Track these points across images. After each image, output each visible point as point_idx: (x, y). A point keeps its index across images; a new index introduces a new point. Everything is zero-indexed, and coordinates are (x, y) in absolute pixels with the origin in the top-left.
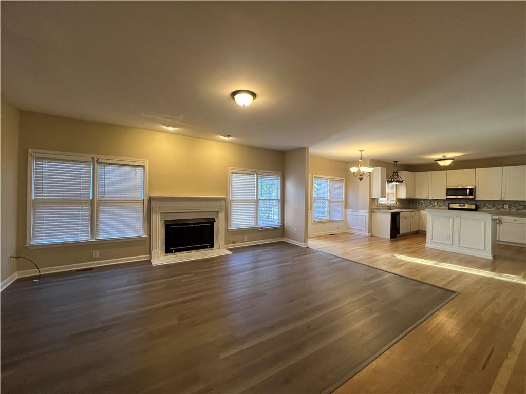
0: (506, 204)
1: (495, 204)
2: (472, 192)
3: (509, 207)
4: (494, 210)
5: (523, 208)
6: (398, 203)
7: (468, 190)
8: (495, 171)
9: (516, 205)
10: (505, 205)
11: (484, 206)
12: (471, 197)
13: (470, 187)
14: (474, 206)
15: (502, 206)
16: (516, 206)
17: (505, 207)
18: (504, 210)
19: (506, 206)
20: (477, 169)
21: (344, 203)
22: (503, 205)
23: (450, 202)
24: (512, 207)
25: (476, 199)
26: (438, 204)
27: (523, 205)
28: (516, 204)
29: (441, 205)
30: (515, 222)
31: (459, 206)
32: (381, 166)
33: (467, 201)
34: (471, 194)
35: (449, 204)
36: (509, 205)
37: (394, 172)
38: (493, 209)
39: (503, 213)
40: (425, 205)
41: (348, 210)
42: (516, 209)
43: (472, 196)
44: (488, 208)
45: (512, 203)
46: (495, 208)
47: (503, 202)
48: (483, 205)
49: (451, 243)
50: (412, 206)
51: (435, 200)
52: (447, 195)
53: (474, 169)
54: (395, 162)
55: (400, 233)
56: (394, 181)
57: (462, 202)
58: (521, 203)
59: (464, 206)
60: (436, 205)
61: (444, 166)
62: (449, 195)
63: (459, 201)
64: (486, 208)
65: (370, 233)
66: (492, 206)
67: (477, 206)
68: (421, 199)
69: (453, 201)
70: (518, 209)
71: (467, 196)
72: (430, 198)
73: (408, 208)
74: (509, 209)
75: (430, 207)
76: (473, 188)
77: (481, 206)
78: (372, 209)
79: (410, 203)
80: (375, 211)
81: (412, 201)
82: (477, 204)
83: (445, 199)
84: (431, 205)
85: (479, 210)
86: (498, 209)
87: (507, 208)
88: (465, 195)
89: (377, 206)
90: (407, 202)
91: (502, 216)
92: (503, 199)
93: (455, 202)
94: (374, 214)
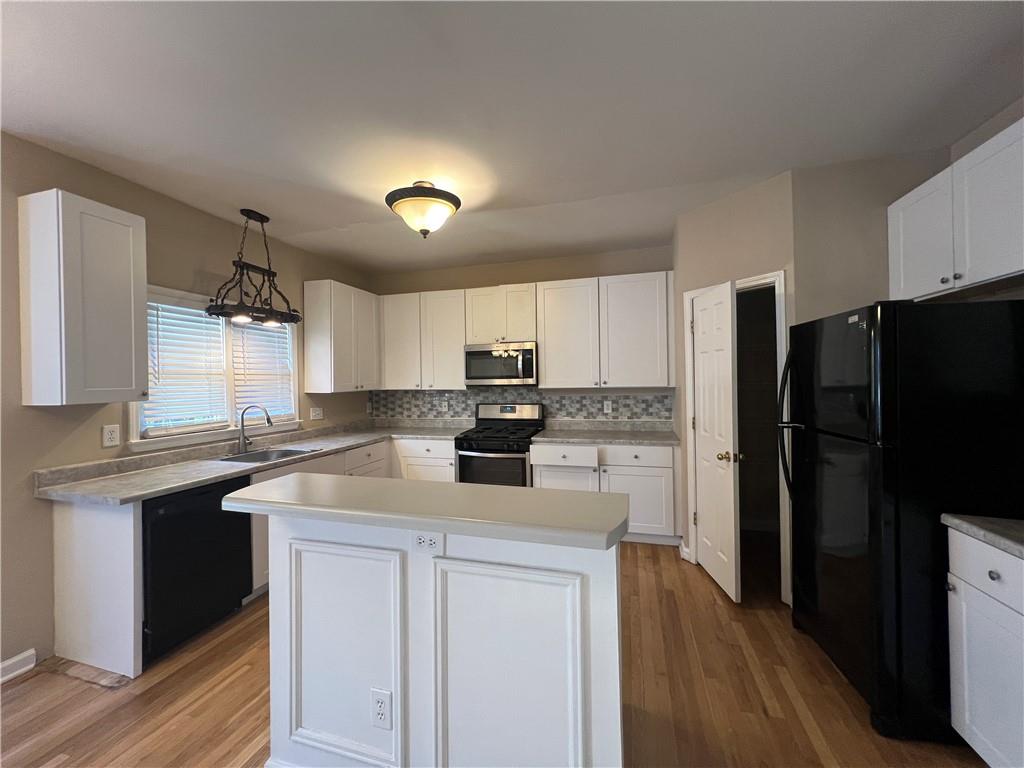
0: (606, 398)
1: (584, 402)
2: (529, 363)
3: (613, 409)
4: (582, 419)
5: (644, 409)
6: (315, 414)
7: (520, 357)
8: (582, 289)
9: (628, 402)
10: (605, 403)
11: (559, 410)
12: (531, 381)
13: (525, 346)
14: (536, 407)
15: (599, 406)
16: (628, 406)
17: (605, 411)
18: (603, 419)
19: (608, 407)
20: (541, 286)
22: (601, 402)
23: (480, 399)
24: (621, 410)
25: (540, 387)
26: (450, 406)
27: (643, 402)
28: (627, 398)
29: (459, 409)
30: (635, 462)
31: (503, 410)
32: (60, 187)
33: (520, 395)
34: (528, 371)
35: (477, 406)
36: (613, 402)
37: (242, 266)
38: (580, 418)
39: (602, 428)
42: (629, 414)
43: (532, 377)
44: (569, 414)
45: (623, 396)
46: (585, 413)
47: (601, 395)
48: (558, 406)
49: (393, 759)
50: (383, 417)
51: (441, 393)
52: (467, 378)
54: (249, 214)
56: (241, 309)
57: (510, 397)
58: (641, 396)
59: (513, 410)
60: (446, 409)
61: (425, 233)
62: (473, 375)
63: (502, 394)
64: (564, 413)
65: (32, 651)
66: (578, 406)
67: (543, 409)
68: (406, 392)
69: (486, 394)
70: (634, 415)
71: (517, 377)
72: (425, 387)
73: (370, 428)
74: (614, 414)
75: (431, 417)
76: (532, 350)
77: (552, 410)
78: (36, 481)
79: (377, 409)
80: (56, 492)
81: (385, 399)
82: (544, 402)
83: (465, 388)
84: (435, 413)
85: (549, 421)
86: (590, 415)
87: (610, 411)
88: (514, 374)
89: (126, 450)
90: (369, 404)
91: (605, 443)
92: (603, 386)
93: (492, 398)
94: (59, 514)
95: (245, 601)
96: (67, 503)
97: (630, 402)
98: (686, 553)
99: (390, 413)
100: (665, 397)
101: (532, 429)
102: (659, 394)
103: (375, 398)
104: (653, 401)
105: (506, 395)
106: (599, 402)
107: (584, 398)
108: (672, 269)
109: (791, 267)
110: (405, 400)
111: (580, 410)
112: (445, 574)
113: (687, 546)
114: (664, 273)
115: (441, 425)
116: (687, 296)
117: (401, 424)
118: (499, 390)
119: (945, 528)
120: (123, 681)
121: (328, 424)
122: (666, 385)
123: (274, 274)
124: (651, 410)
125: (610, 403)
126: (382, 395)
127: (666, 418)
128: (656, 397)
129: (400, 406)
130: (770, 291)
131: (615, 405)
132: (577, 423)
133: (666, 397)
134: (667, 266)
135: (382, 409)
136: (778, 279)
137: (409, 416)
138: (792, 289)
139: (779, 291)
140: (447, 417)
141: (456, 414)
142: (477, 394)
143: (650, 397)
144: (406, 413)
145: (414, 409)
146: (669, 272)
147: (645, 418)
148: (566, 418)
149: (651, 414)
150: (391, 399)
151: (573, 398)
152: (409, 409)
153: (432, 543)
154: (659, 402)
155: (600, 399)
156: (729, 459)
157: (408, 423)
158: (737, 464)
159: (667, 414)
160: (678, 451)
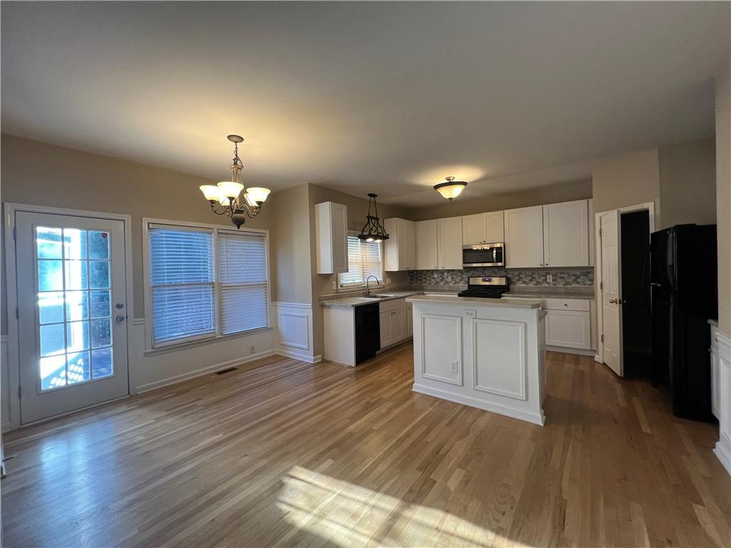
0: (548, 273)
1: (534, 276)
2: (500, 254)
3: (553, 280)
4: (533, 285)
5: (574, 280)
6: (388, 281)
7: (495, 252)
8: (533, 213)
9: (563, 276)
10: (548, 276)
11: (518, 280)
12: (500, 264)
13: (498, 245)
14: (504, 279)
15: (544, 278)
16: (563, 278)
17: (548, 281)
18: (547, 285)
19: (550, 278)
20: (506, 212)
21: (269, 286)
23: (470, 274)
24: (558, 280)
25: (507, 267)
26: (452, 278)
27: (573, 275)
28: (563, 273)
29: (458, 280)
30: (565, 308)
31: (484, 280)
33: (494, 272)
34: (499, 259)
35: (469, 278)
36: (553, 276)
37: (369, 217)
38: (531, 285)
39: (546, 290)
40: (435, 282)
41: (279, 303)
42: (564, 283)
43: (501, 262)
44: (524, 283)
45: (559, 272)
46: (535, 282)
47: (545, 271)
48: (517, 278)
49: (459, 382)
51: (449, 271)
52: (464, 263)
53: (502, 212)
54: (371, 195)
55: (382, 347)
56: (370, 236)
57: (487, 273)
58: (572, 272)
59: (490, 281)
60: (450, 280)
61: (451, 199)
62: (466, 261)
63: (482, 272)
64: (521, 282)
65: (320, 356)
66: (530, 278)
67: (508, 280)
68: (428, 271)
69: (474, 272)
70: (567, 283)
71: (492, 262)
72: (440, 268)
73: (410, 289)
74: (554, 283)
75: (442, 284)
76: (501, 247)
77: (513, 280)
78: (321, 299)
79: (413, 280)
80: (327, 303)
81: (416, 275)
82: (509, 276)
83: (462, 268)
84: (444, 282)
85: (512, 286)
86: (538, 283)
87: (551, 281)
88: (491, 260)
89: (337, 291)
90: (409, 277)
91: (547, 297)
92: (546, 266)
93: (477, 274)
94: (325, 310)
95: (377, 352)
96: (329, 307)
97: (565, 276)
98: (598, 358)
99: (420, 282)
100: (588, 272)
101: (502, 290)
102: (584, 271)
103: (411, 275)
104: (580, 275)
105: (485, 272)
106: (544, 276)
107: (534, 273)
108: (591, 198)
109: (658, 200)
110: (428, 275)
111: (531, 280)
112: (476, 324)
113: (598, 354)
114: (586, 200)
115: (448, 288)
116: (597, 216)
117: (425, 288)
118: (481, 270)
119: (709, 326)
120: (350, 367)
121: (393, 286)
122: (587, 265)
123: (378, 219)
124: (579, 280)
125: (551, 276)
126: (415, 273)
127: (589, 285)
128: (582, 273)
129: (425, 279)
130: (645, 213)
131: (554, 278)
132: (531, 288)
133: (590, 273)
134: (588, 196)
135: (415, 280)
136: (650, 206)
137: (430, 284)
138: (658, 211)
139: (651, 213)
140: (451, 284)
141: (456, 282)
142: (468, 272)
143: (578, 273)
144: (428, 282)
145: (432, 280)
146: (590, 200)
147: (575, 285)
148: (523, 285)
149: (579, 283)
150: (419, 275)
151: (527, 273)
152: (430, 280)
153: (471, 314)
154: (584, 276)
155: (544, 274)
156: (616, 303)
157: (429, 287)
158: (621, 305)
159: (590, 283)
160: (593, 302)
